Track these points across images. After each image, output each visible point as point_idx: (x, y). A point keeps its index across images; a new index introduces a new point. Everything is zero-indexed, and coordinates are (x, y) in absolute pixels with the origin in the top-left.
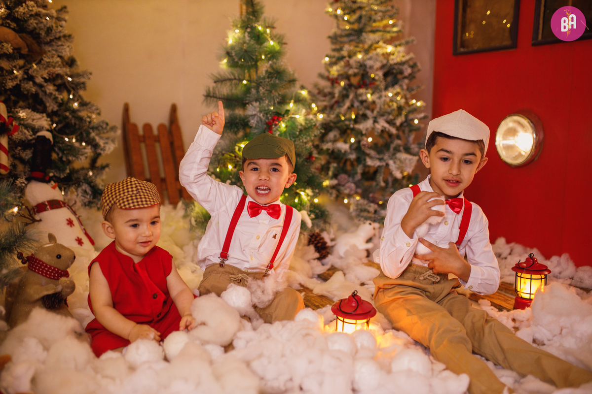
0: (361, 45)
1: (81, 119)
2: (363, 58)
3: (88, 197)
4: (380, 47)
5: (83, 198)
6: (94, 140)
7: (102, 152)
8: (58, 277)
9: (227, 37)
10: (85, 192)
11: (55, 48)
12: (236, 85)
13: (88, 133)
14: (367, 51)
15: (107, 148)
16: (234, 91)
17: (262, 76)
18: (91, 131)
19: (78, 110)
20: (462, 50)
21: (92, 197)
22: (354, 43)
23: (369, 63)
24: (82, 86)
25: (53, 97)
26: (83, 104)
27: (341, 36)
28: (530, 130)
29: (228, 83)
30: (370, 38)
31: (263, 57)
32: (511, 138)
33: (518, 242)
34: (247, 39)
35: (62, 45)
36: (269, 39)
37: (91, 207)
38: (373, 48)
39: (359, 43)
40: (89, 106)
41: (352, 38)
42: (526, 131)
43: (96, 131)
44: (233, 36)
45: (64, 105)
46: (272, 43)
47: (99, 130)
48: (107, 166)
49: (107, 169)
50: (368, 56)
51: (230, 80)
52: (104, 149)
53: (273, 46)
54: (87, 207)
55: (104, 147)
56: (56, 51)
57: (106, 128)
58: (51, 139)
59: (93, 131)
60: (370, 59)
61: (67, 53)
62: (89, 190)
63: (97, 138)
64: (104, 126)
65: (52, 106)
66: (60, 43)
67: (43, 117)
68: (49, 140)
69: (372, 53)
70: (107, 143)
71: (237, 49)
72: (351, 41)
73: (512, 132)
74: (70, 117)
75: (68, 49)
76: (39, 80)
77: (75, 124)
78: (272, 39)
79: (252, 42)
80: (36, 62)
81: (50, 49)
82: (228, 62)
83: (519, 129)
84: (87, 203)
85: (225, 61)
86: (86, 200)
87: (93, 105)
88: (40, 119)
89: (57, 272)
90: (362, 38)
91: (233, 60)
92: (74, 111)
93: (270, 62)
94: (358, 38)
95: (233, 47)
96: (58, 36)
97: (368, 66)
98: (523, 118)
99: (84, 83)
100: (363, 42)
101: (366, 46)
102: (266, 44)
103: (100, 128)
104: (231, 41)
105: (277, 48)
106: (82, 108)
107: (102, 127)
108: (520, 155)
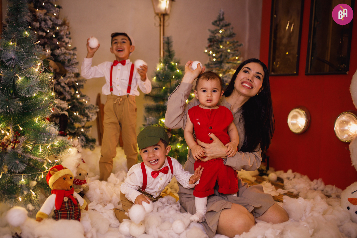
0: (221, 70)
1: (81, 103)
2: (222, 76)
3: (84, 142)
4: (231, 71)
5: (81, 143)
6: (87, 114)
7: (90, 120)
8: (81, 184)
9: (157, 67)
10: (82, 140)
11: (71, 69)
12: (160, 90)
13: (84, 111)
14: (224, 73)
15: (93, 118)
16: (159, 93)
17: (173, 87)
18: (85, 109)
19: (80, 99)
20: (273, 73)
21: (86, 143)
22: (218, 68)
23: (225, 79)
24: (82, 87)
25: (69, 93)
26: (82, 96)
27: (211, 64)
28: (304, 116)
29: (156, 89)
30: (226, 66)
31: (174, 77)
32: (295, 120)
33: (298, 172)
34: (167, 69)
35: (75, 68)
36: (177, 69)
37: (85, 148)
38: (228, 71)
39: (220, 68)
40: (86, 97)
41: (217, 65)
42: (302, 117)
43: (88, 110)
44: (159, 67)
45: (73, 97)
46: (178, 71)
47: (89, 109)
48: (91, 126)
49: (91, 128)
50: (225, 75)
51: (157, 88)
52: (91, 119)
53: (179, 72)
54: (84, 148)
55: (92, 117)
56: (72, 70)
57: (93, 108)
58: (68, 115)
59: (87, 109)
60: (226, 77)
61: (76, 71)
62: (84, 139)
63: (89, 113)
64: (92, 107)
65: (68, 97)
66: (74, 66)
67: (65, 103)
68: (66, 115)
69: (227, 74)
70: (92, 115)
71: (161, 73)
72: (216, 67)
73: (295, 117)
74: (76, 102)
75: (77, 70)
76: (63, 84)
77: (78, 105)
78: (179, 69)
79: (169, 71)
80: (63, 76)
81: (69, 69)
82: (156, 79)
83: (299, 115)
84: (83, 146)
85: (155, 78)
86: (83, 144)
87: (87, 97)
88: (63, 104)
89: (80, 182)
90: (222, 66)
91: (159, 79)
92: (77, 99)
93: (177, 80)
94: (220, 66)
95: (159, 72)
96: (73, 63)
97: (225, 81)
98: (301, 110)
99: (82, 85)
100: (222, 68)
101: (224, 70)
102: (175, 71)
103: (90, 108)
104: (158, 69)
105: (181, 73)
106: (81, 98)
107: (91, 108)
108: (299, 128)
